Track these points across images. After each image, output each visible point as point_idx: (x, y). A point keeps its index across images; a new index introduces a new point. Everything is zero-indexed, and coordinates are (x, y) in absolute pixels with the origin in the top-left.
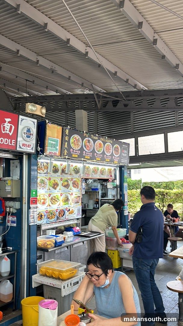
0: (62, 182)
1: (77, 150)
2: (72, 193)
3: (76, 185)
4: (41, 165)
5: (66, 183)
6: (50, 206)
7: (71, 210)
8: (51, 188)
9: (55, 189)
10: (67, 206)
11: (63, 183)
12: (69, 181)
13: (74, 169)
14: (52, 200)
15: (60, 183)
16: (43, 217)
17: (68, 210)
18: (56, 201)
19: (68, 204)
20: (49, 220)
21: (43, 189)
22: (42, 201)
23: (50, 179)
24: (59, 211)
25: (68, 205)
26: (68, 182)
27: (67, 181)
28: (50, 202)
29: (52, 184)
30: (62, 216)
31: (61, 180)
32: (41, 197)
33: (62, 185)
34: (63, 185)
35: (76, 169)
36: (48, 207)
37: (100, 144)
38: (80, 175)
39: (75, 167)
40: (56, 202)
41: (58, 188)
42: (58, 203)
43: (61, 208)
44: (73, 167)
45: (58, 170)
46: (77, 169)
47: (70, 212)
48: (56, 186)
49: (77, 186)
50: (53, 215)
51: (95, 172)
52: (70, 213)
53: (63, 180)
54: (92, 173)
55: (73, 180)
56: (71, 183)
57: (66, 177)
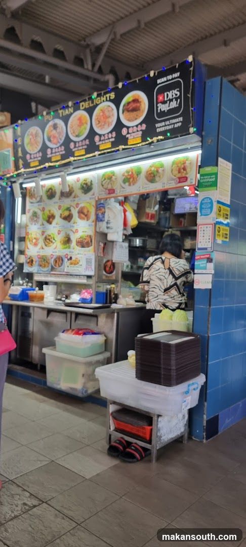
0: (60, 212)
1: (36, 153)
2: (77, 230)
3: (83, 214)
4: (34, 191)
5: (67, 213)
6: (43, 248)
7: (73, 258)
8: (45, 223)
9: (50, 223)
10: (67, 251)
11: (62, 214)
12: (72, 209)
13: (81, 185)
14: (46, 240)
15: (57, 213)
16: (34, 262)
17: (69, 257)
18: (52, 242)
19: (69, 248)
20: (41, 268)
21: (35, 224)
22: (34, 241)
23: (43, 209)
24: (54, 257)
25: (69, 250)
26: (70, 210)
27: (68, 209)
28: (44, 244)
29: (46, 216)
30: (59, 266)
31: (59, 209)
32: (32, 235)
33: (61, 217)
34: (63, 216)
35: (85, 186)
36: (42, 250)
37: (80, 119)
38: (94, 195)
39: (84, 182)
40: (51, 244)
41: (54, 222)
42: (54, 246)
43: (58, 254)
44: (80, 182)
45: (55, 192)
46: (86, 184)
47: (72, 261)
48: (51, 219)
49: (86, 216)
50: (47, 262)
51: (131, 180)
52: (71, 264)
53: (62, 208)
54: (122, 184)
55: (80, 206)
56: (75, 212)
57: (67, 202)
